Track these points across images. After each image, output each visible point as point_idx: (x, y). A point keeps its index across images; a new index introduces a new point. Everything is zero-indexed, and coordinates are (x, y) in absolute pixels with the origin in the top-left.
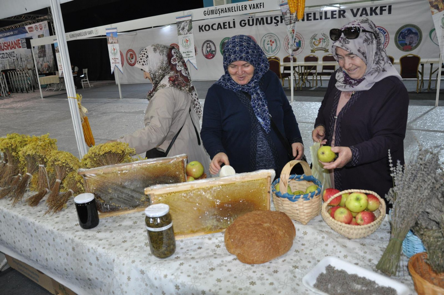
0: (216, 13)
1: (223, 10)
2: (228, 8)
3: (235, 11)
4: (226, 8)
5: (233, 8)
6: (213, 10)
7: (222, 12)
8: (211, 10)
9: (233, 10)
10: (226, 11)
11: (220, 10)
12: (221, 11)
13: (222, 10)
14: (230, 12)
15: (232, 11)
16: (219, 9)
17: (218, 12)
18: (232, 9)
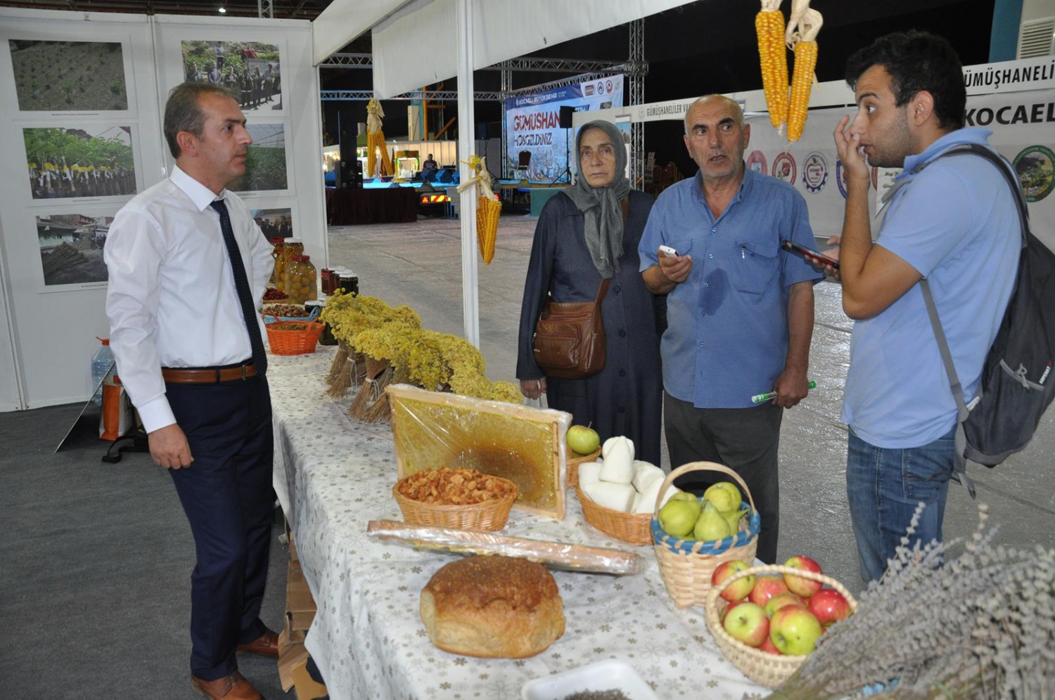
0: (989, 81)
1: (1009, 76)
2: (1025, 70)
3: (1044, 78)
4: (1017, 71)
5: (1040, 70)
6: (981, 74)
7: (1006, 79)
8: (976, 75)
9: (1039, 76)
10: (1018, 79)
11: (1001, 75)
12: (1005, 76)
13: (1007, 73)
14: (1029, 79)
15: (1035, 79)
16: (999, 72)
17: (995, 80)
18: (1036, 73)
